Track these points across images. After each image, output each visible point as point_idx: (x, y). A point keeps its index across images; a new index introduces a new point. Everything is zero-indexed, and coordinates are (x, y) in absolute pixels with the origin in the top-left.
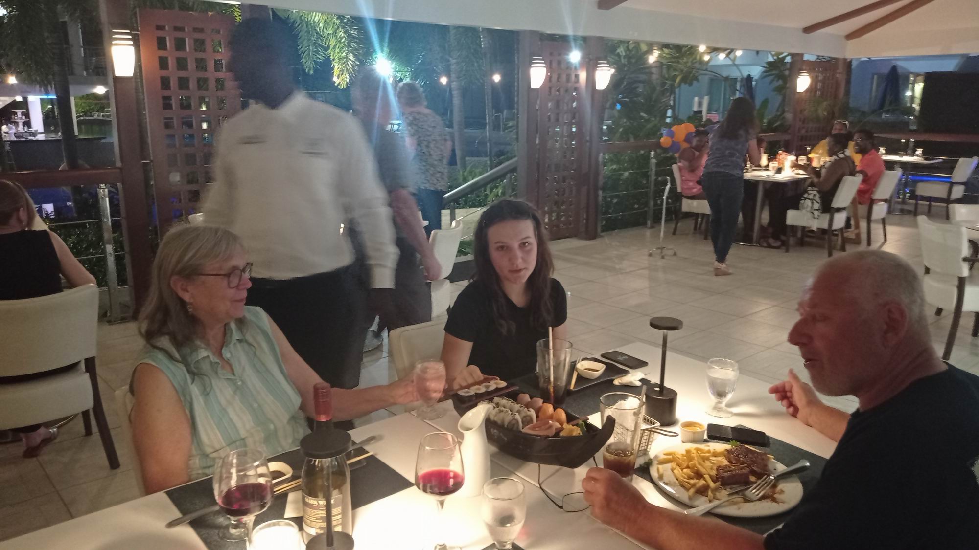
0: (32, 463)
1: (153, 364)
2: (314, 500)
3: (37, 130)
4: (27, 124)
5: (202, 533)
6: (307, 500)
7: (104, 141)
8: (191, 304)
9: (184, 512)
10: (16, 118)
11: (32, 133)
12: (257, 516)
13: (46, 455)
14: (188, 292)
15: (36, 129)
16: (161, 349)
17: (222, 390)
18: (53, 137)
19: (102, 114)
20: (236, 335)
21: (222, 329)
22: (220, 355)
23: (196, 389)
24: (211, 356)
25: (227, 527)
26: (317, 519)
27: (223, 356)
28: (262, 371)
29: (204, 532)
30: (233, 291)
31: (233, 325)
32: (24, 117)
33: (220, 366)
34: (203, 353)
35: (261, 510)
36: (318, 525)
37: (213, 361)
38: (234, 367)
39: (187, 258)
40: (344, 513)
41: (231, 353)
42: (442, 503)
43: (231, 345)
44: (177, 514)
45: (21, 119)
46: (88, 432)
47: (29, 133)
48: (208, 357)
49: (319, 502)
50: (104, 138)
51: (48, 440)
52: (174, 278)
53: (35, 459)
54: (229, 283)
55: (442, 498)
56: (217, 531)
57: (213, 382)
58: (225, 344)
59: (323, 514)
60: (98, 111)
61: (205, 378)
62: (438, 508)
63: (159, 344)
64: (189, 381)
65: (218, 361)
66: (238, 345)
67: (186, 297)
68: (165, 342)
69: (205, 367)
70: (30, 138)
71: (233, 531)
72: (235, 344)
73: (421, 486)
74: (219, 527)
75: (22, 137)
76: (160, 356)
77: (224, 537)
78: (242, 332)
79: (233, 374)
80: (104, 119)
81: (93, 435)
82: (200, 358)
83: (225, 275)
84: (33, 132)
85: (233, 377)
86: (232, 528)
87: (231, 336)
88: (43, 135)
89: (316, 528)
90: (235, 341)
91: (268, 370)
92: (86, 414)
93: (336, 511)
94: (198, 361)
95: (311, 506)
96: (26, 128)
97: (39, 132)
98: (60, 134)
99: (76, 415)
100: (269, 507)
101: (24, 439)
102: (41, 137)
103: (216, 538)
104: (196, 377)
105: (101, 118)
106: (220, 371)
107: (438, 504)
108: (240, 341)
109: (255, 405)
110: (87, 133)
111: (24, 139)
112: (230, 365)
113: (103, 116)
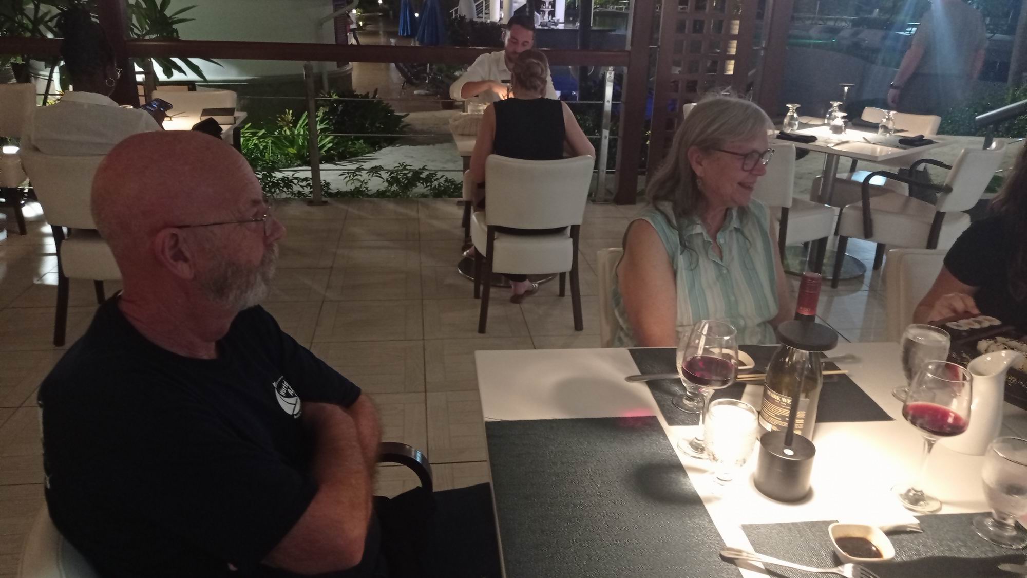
0: (516, 307)
1: (653, 224)
2: (777, 395)
3: (559, 20)
4: (552, 13)
5: (657, 395)
6: (769, 393)
7: (613, 33)
8: (701, 178)
9: (643, 372)
10: (544, 7)
11: (554, 22)
12: (716, 390)
13: (526, 304)
14: (701, 165)
15: (558, 18)
16: (663, 213)
17: (707, 271)
18: (570, 27)
19: (616, 6)
20: (735, 223)
21: (723, 212)
22: (715, 238)
23: (682, 260)
24: (705, 234)
25: (681, 397)
26: (776, 416)
27: (717, 240)
28: (748, 267)
29: (658, 394)
30: (745, 174)
31: (735, 213)
32: (550, 7)
33: (711, 246)
34: (699, 229)
35: (722, 386)
36: (776, 422)
37: (706, 239)
38: (724, 254)
39: (709, 131)
40: (807, 419)
41: (725, 240)
42: (931, 445)
43: (727, 232)
44: (637, 372)
45: (548, 8)
46: (562, 294)
47: (553, 22)
48: (702, 234)
49: (783, 398)
50: (614, 31)
51: (529, 293)
52: (693, 148)
53: (518, 305)
54: (743, 164)
55: (934, 438)
56: (671, 397)
57: (701, 261)
58: (722, 229)
59: (787, 413)
60: (613, 3)
61: (694, 253)
62: (924, 449)
63: (661, 208)
64: (679, 252)
65: (711, 241)
66: (734, 233)
67: (699, 171)
68: (667, 207)
69: (698, 242)
70: (553, 27)
71: (687, 402)
72: (731, 231)
73: (910, 418)
74: (674, 394)
75: (546, 26)
76: (660, 218)
77: (677, 405)
78: (741, 222)
79: (722, 259)
80: (618, 11)
81: (565, 297)
82: (693, 233)
83: (741, 155)
84: (556, 21)
85: (720, 262)
86: (686, 399)
87: (730, 222)
88: (563, 25)
89: (772, 425)
90: (733, 228)
91: (754, 269)
92: (562, 275)
93: (801, 414)
94: (691, 235)
95: (773, 401)
96: (550, 17)
97: (560, 21)
98: (578, 24)
99: (554, 275)
100: (729, 387)
101: (513, 286)
102: (561, 27)
103: (670, 403)
104: (686, 251)
105: (614, 10)
106: (710, 252)
107: (925, 445)
108: (737, 230)
109: (733, 298)
110: (599, 25)
111: (547, 28)
112: (721, 252)
113: (617, 9)
